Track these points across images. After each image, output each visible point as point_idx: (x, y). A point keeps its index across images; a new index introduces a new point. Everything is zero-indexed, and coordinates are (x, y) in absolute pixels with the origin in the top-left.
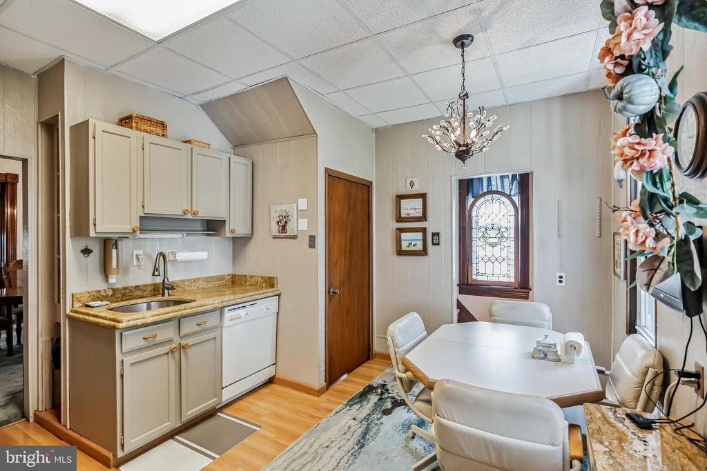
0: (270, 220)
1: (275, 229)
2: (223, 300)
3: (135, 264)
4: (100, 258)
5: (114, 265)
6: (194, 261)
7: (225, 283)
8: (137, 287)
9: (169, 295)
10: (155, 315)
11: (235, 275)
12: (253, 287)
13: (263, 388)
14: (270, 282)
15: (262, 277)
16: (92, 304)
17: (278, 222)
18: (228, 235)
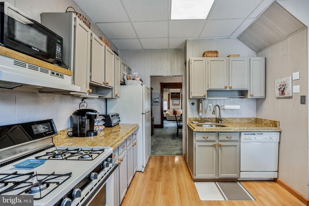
0: (275, 88)
1: (277, 93)
2: (241, 128)
3: (209, 109)
4: (197, 107)
5: (201, 109)
6: (235, 110)
7: (251, 122)
8: (209, 118)
9: (221, 123)
10: (207, 129)
11: (257, 118)
12: (265, 126)
13: (268, 182)
14: (275, 124)
15: (270, 121)
16: (193, 122)
17: (279, 89)
18: (249, 97)
